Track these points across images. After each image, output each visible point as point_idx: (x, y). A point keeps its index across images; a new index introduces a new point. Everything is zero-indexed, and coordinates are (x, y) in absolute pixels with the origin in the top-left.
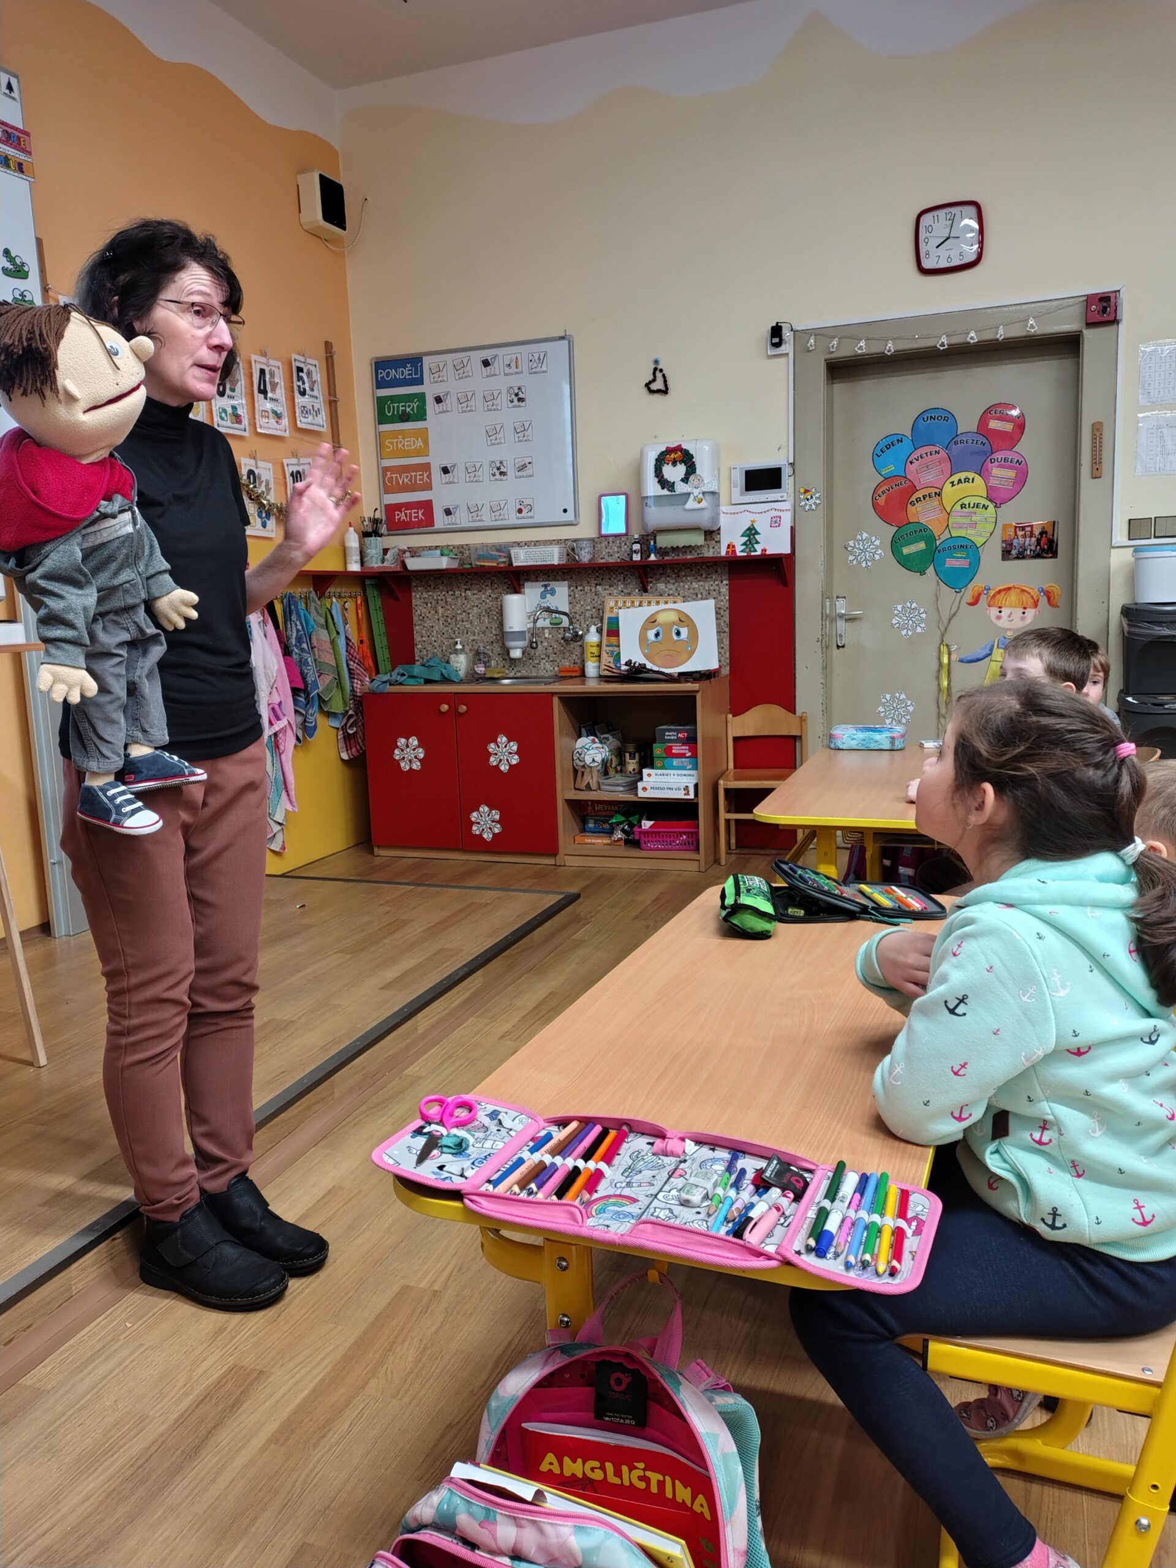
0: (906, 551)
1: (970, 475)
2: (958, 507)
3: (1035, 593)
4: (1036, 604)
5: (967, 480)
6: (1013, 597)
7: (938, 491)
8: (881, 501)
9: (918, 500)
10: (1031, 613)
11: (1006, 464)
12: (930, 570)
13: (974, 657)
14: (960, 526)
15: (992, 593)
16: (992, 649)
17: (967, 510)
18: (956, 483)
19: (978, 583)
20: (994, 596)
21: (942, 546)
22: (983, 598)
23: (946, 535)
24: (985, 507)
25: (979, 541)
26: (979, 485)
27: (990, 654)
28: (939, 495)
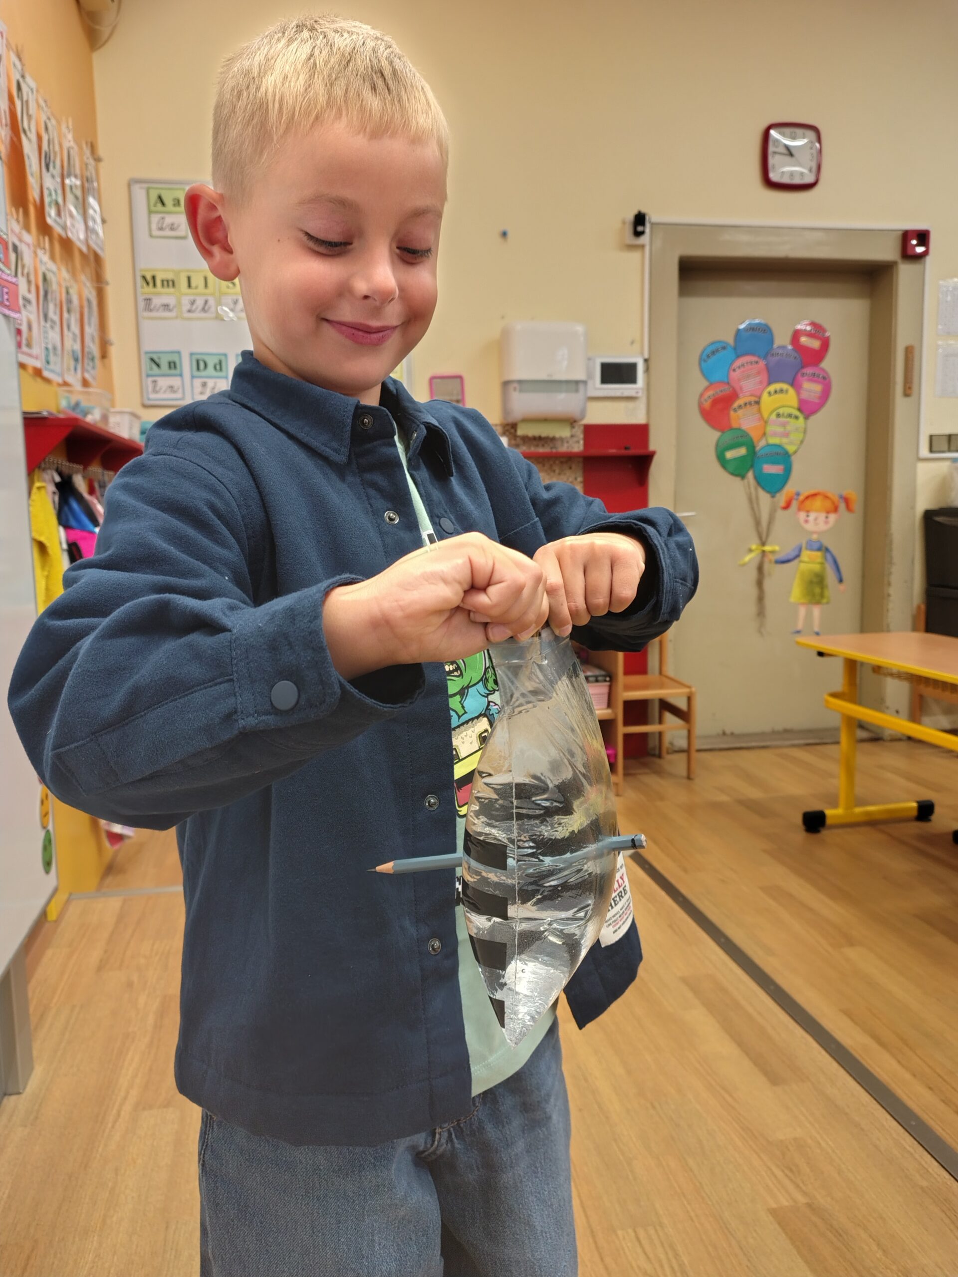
0: (729, 455)
1: (785, 386)
2: (774, 416)
3: (836, 498)
4: (836, 509)
5: (782, 391)
6: (818, 503)
7: (756, 399)
8: (707, 405)
9: (740, 407)
10: (833, 517)
11: (813, 378)
12: (750, 475)
13: (786, 558)
14: (775, 434)
15: (801, 498)
16: (800, 550)
17: (782, 419)
18: (772, 392)
19: (791, 488)
20: (803, 502)
21: (762, 452)
22: (795, 504)
23: (762, 443)
24: (797, 418)
25: (791, 449)
26: (790, 398)
27: (798, 556)
28: (758, 403)
